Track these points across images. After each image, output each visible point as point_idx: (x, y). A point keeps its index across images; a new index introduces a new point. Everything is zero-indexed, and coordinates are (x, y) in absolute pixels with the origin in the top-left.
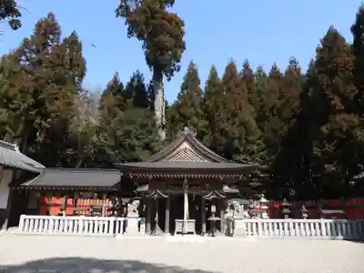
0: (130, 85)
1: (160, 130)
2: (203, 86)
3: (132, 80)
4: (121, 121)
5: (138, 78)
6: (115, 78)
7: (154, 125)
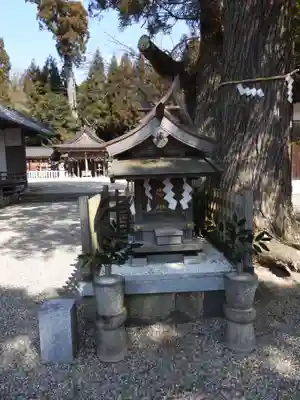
0: (45, 68)
1: (73, 112)
2: (106, 72)
3: (47, 64)
4: (43, 106)
5: (51, 62)
6: (32, 64)
7: (68, 108)
